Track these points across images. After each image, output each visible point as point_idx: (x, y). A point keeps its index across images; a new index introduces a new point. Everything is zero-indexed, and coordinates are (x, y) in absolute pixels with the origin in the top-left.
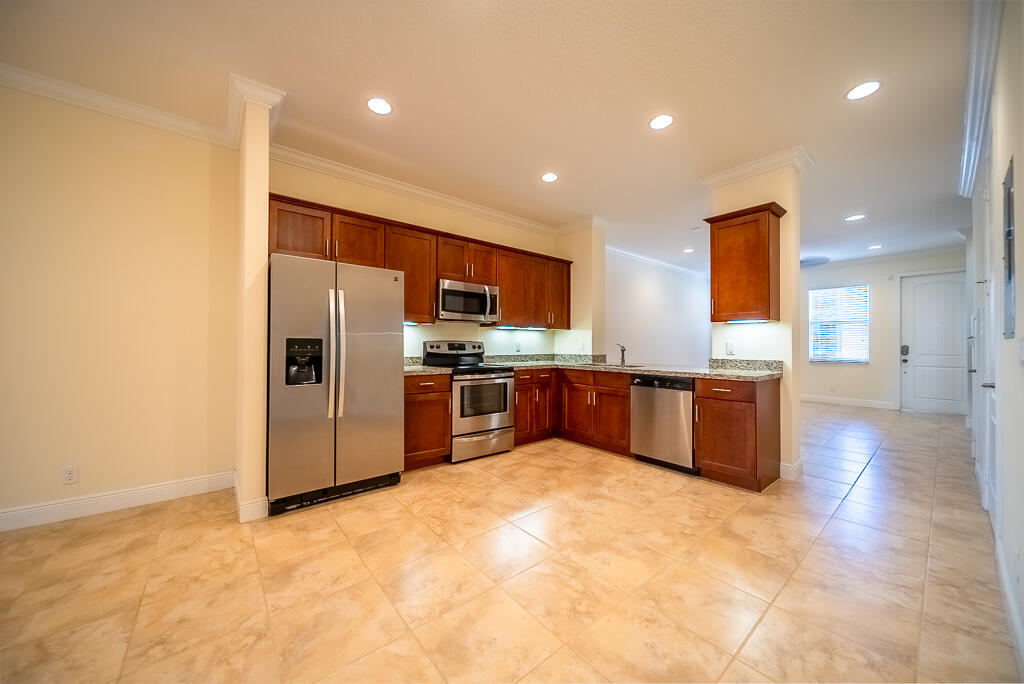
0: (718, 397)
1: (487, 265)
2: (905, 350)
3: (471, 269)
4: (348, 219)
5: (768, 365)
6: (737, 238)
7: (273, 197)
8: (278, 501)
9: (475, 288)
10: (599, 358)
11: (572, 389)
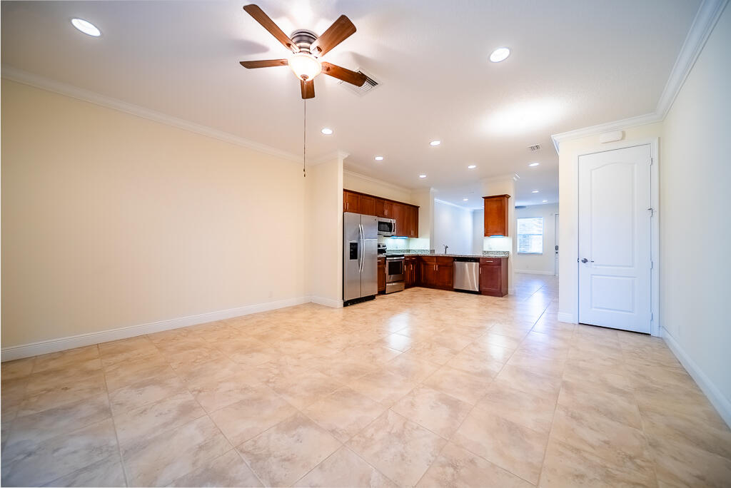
0: (488, 264)
1: (391, 210)
2: (557, 248)
3: (386, 212)
4: (351, 194)
5: (504, 252)
6: (494, 206)
7: (344, 190)
8: (348, 301)
9: (388, 221)
10: (432, 251)
11: (426, 264)
